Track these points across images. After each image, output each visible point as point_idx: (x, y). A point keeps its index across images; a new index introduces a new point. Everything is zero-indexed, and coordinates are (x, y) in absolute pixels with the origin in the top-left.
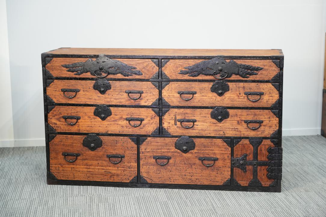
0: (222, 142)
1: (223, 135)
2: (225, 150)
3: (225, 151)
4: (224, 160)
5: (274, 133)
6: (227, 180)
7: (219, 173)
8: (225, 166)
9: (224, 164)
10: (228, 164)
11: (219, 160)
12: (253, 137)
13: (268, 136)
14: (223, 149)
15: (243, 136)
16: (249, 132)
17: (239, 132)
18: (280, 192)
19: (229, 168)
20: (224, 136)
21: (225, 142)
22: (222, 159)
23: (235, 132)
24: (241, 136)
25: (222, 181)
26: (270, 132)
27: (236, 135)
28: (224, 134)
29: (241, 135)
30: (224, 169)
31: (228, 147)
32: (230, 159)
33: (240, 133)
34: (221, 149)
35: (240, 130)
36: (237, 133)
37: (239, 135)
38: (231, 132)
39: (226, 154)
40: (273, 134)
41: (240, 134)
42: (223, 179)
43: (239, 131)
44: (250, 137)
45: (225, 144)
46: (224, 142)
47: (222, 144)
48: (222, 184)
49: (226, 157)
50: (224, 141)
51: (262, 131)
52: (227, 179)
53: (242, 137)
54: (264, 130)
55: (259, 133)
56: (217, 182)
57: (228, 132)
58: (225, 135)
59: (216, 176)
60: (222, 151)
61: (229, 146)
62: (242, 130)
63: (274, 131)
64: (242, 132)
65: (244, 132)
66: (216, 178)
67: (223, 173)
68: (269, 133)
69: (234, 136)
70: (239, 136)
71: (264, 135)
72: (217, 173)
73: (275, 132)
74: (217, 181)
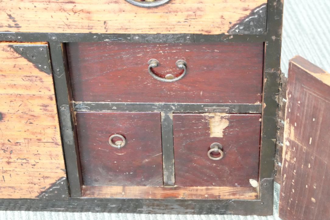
0: (8, 55)
1: (10, 26)
2: (28, 83)
3: (27, 88)
4: (31, 118)
5: (248, 17)
6: (53, 185)
7: (15, 162)
8: (39, 140)
9: (33, 133)
10: (50, 132)
11: (6, 119)
12: (147, 35)
13: (217, 32)
14: (19, 81)
15: (103, 31)
16: (129, 16)
17: (83, 15)
18: (272, 214)
19: (57, 144)
20: (14, 30)
21: (24, 53)
22: (21, 117)
23: (63, 15)
24: (94, 31)
25: (32, 185)
26: (227, 15)
27: (68, 26)
28: (13, 24)
29: (90, 28)
30: (34, 148)
31: (36, 72)
32: (53, 117)
33: (89, 19)
34: (8, 81)
35: (86, 7)
36: (74, 19)
37: (82, 28)
38: (45, 16)
39: (33, 97)
40: (241, 22)
41: (86, 23)
42: (36, 180)
43: (82, 11)
44: (134, 35)
45: (23, 61)
46: (17, 55)
47: (11, 63)
48: (33, 195)
49: (37, 110)
50: (16, 50)
51: (188, 11)
52: (53, 181)
53: (96, 34)
54: (196, 6)
55: (173, 19)
56: (12, 190)
57: (29, 15)
58: (17, 26)
59: (5, 172)
60: (14, 86)
61: (41, 70)
62: (92, 8)
63: (248, 13)
64: (95, 17)
65: (106, 17)
66: (7, 177)
67: (32, 162)
68: (222, 17)
69: (60, 31)
70: (87, 31)
71: (200, 28)
72: (9, 163)
73: (253, 13)
74: (12, 187)
